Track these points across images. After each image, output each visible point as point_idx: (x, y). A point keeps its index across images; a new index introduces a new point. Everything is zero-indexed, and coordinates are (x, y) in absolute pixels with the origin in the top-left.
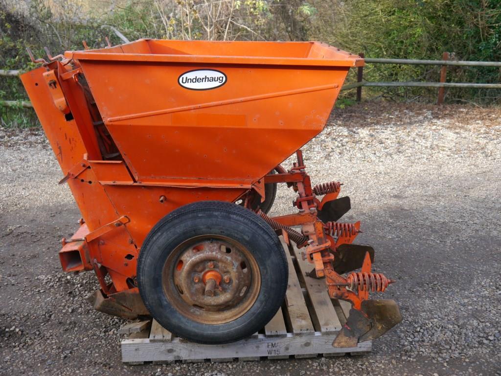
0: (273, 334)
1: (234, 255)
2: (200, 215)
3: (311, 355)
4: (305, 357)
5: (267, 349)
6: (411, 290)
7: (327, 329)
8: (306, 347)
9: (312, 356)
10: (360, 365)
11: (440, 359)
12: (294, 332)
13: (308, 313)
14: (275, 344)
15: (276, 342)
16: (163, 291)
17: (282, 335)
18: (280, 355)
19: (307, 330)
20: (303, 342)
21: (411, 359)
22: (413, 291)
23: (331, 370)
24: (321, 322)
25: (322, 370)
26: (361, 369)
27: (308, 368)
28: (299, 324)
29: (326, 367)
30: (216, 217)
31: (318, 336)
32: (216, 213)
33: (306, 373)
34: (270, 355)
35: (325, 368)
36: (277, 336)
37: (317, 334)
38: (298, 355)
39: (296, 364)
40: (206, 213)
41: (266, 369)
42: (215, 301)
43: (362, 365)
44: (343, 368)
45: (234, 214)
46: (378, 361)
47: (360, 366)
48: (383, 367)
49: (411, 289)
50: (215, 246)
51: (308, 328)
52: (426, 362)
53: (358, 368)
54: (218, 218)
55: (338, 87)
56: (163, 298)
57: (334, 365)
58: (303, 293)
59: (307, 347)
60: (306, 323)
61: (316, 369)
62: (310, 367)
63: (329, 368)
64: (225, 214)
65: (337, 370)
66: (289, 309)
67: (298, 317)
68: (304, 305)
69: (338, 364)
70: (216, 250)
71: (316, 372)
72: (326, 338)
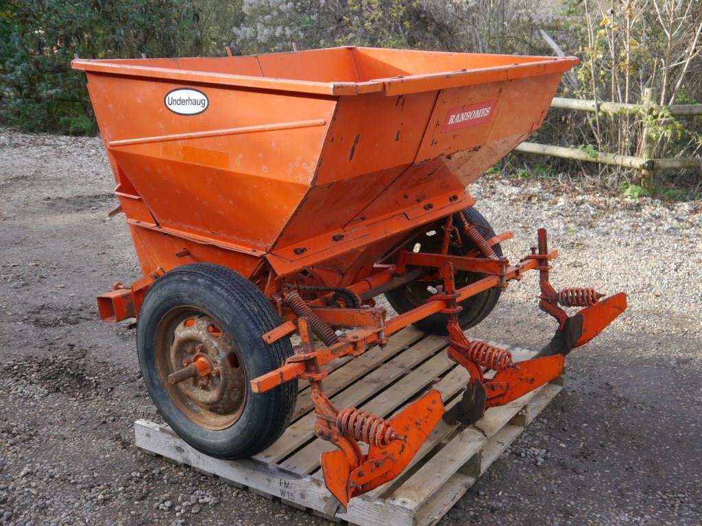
0: (286, 469)
1: (222, 341)
2: (185, 279)
5: (280, 487)
14: (289, 484)
15: (290, 482)
16: (156, 367)
18: (294, 502)
20: (322, 495)
30: (199, 284)
32: (200, 280)
34: (283, 497)
36: (290, 473)
38: (317, 511)
40: (192, 277)
42: (204, 397)
45: (219, 285)
50: (203, 324)
54: (200, 286)
55: (325, 124)
56: (155, 377)
64: (209, 283)
70: (204, 329)
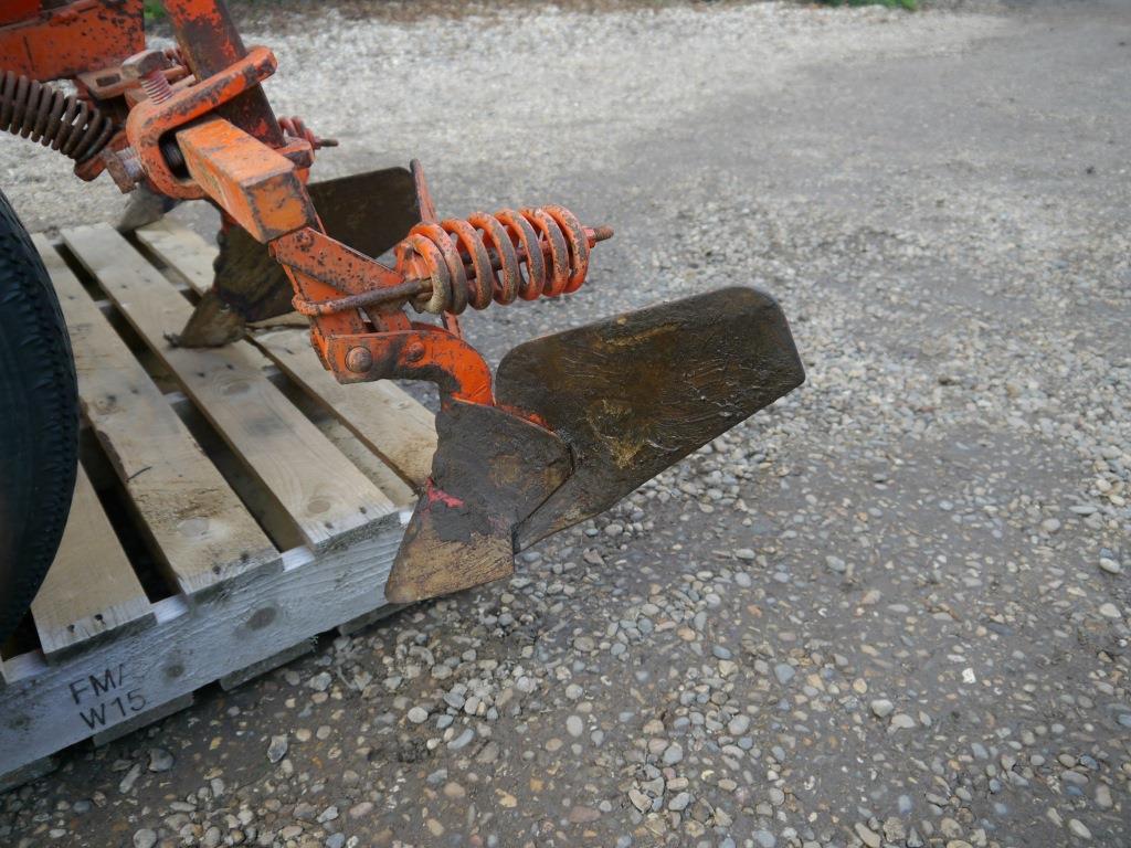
0: (81, 637)
3: (289, 650)
4: (265, 668)
5: (77, 710)
6: (500, 321)
7: (329, 526)
8: (259, 632)
9: (294, 655)
10: (487, 613)
11: (715, 494)
12: (189, 588)
13: (224, 483)
14: (108, 674)
15: (113, 666)
17: (131, 624)
18: (145, 709)
19: (245, 558)
20: (241, 617)
21: (639, 526)
22: (508, 322)
23: (392, 683)
24: (295, 505)
25: (353, 697)
26: (499, 632)
27: (293, 712)
28: (198, 542)
29: (368, 677)
31: (298, 571)
33: (292, 741)
34: (99, 728)
35: (362, 682)
36: (107, 638)
37: (294, 559)
38: (235, 674)
39: (234, 711)
41: (99, 797)
43: (494, 612)
44: (434, 651)
46: (542, 575)
47: (492, 619)
48: (569, 590)
49: (501, 317)
51: (249, 548)
52: (685, 518)
53: (488, 630)
57: (393, 654)
58: (177, 408)
59: (265, 630)
60: (231, 527)
61: (330, 701)
62: (300, 705)
63: (379, 677)
65: (412, 671)
66: (135, 488)
67: (183, 514)
68: (197, 452)
69: (406, 643)
71: (336, 716)
72: (336, 564)
